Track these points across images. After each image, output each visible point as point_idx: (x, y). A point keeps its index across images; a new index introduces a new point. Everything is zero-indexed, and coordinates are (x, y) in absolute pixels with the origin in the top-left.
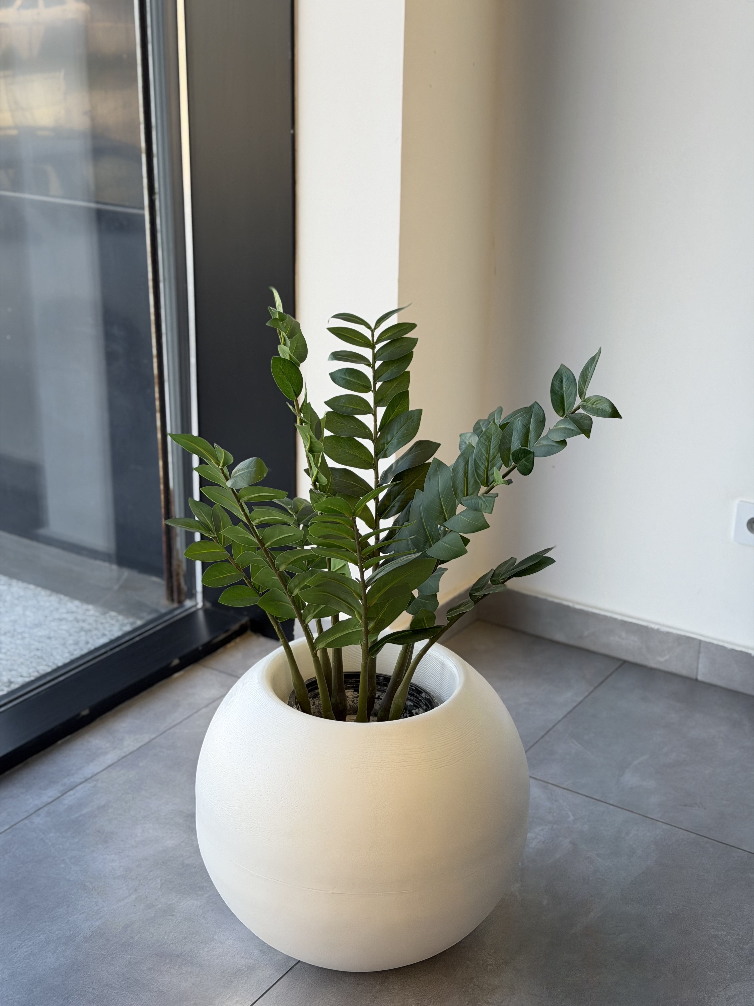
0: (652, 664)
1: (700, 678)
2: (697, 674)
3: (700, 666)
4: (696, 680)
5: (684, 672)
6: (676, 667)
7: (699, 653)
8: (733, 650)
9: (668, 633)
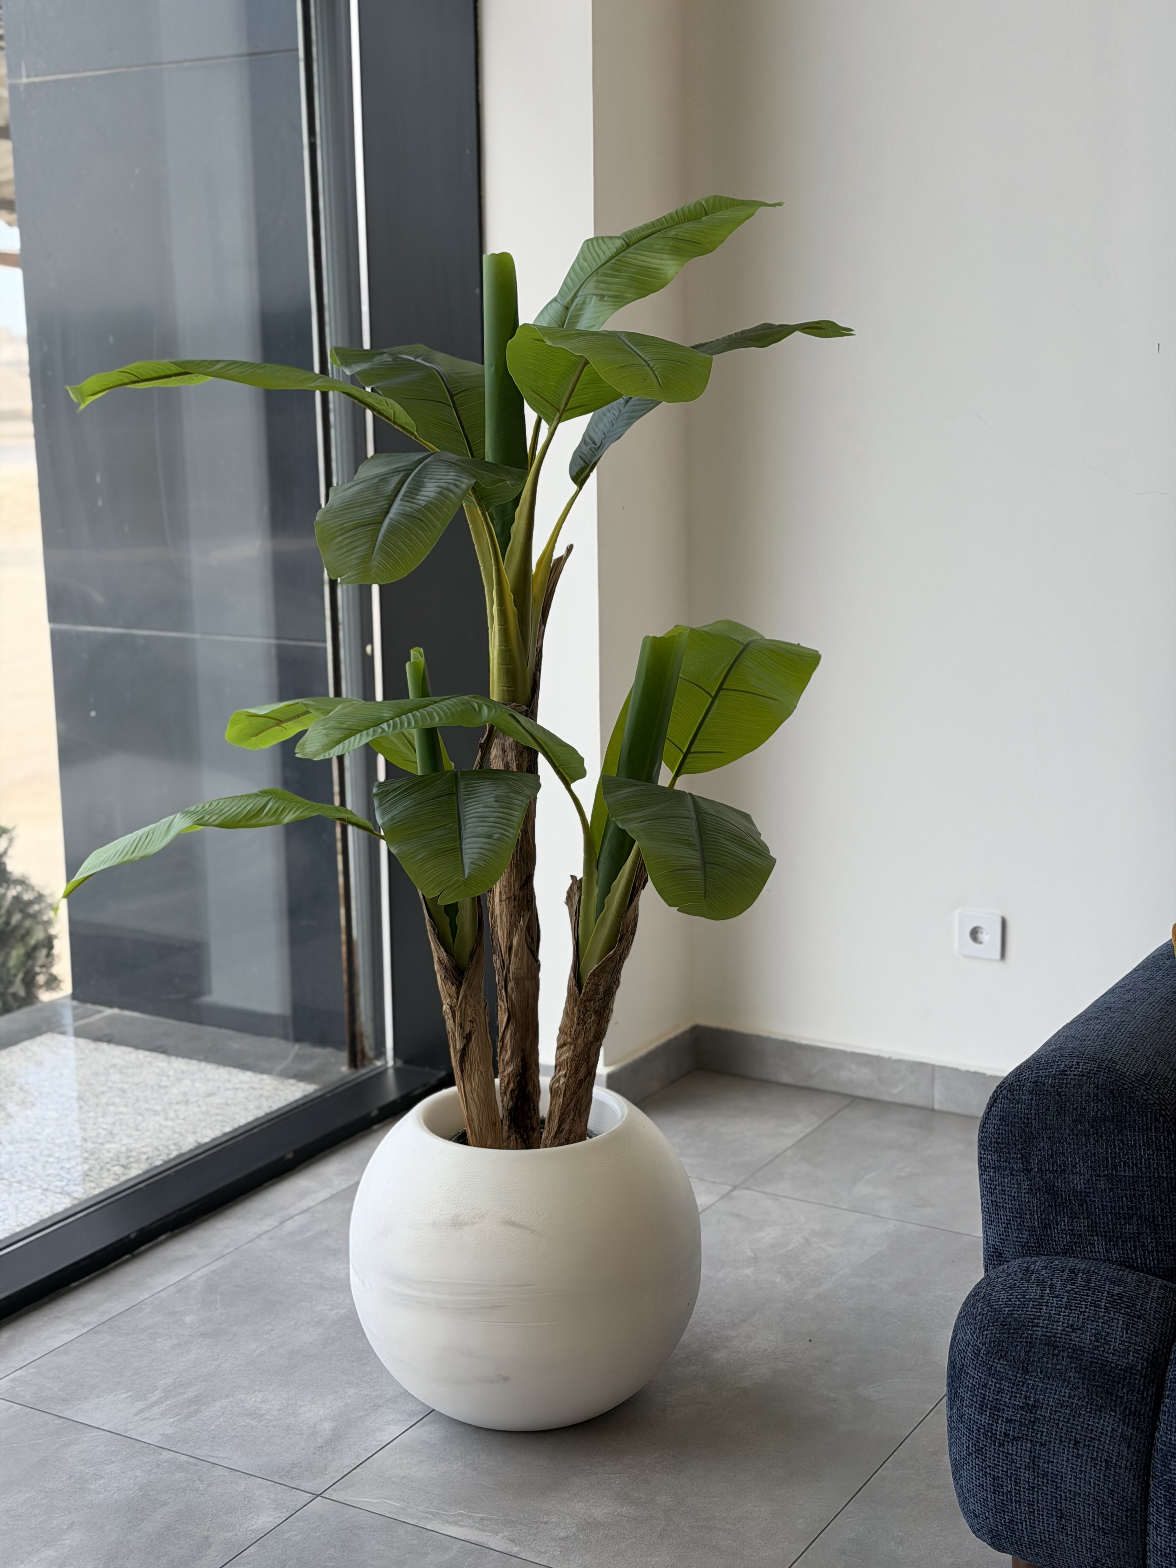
0: (886, 1098)
1: (937, 1106)
2: (933, 1103)
3: (936, 1095)
4: (933, 1110)
5: (920, 1102)
6: (910, 1098)
7: (933, 1078)
8: (968, 1072)
9: (899, 1062)
